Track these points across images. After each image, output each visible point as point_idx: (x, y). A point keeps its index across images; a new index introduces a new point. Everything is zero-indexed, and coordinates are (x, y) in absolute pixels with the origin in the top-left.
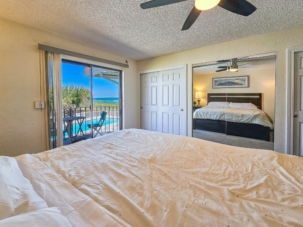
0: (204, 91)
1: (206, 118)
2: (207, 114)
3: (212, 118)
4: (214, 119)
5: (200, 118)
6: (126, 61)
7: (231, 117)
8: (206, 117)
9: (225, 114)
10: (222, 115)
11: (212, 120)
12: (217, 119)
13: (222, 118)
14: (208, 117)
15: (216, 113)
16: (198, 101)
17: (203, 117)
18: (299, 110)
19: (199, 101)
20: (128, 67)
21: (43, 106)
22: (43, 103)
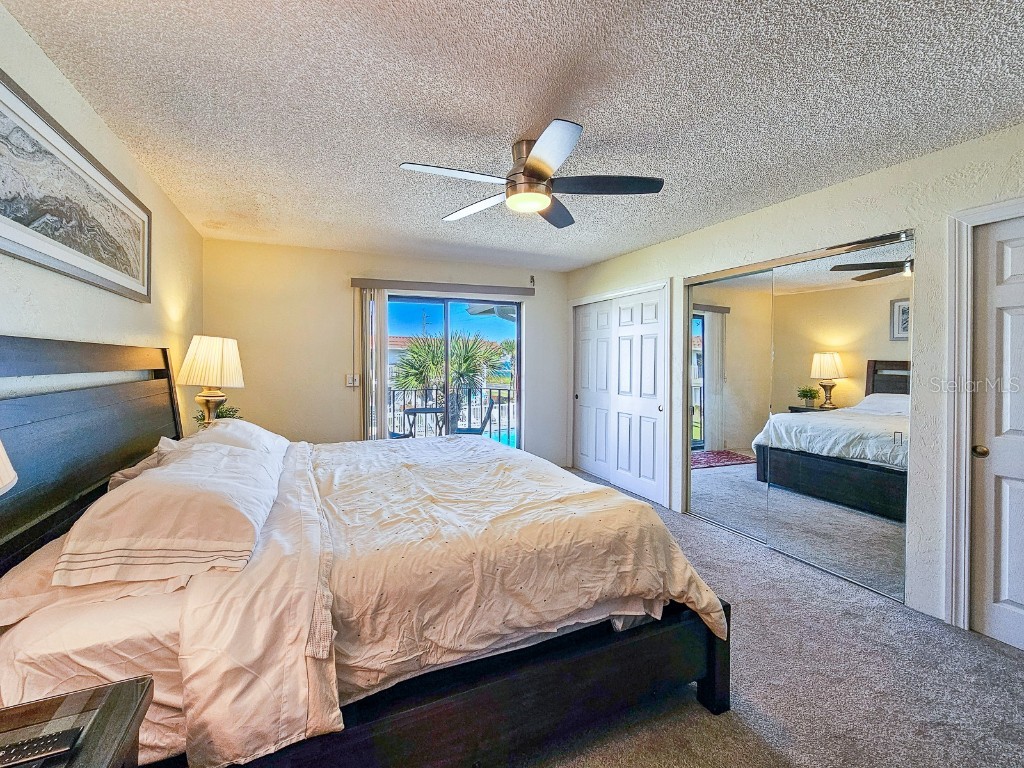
0: (854, 351)
1: (795, 447)
2: (800, 432)
3: (816, 451)
4: (824, 453)
5: (776, 444)
6: (532, 278)
7: (888, 450)
8: (797, 442)
9: (867, 438)
10: (853, 440)
11: (817, 456)
12: (834, 453)
13: (853, 453)
14: (804, 446)
15: (831, 432)
16: (824, 387)
17: (786, 445)
18: (994, 430)
19: (828, 388)
20: (533, 294)
21: (357, 383)
22: (357, 377)
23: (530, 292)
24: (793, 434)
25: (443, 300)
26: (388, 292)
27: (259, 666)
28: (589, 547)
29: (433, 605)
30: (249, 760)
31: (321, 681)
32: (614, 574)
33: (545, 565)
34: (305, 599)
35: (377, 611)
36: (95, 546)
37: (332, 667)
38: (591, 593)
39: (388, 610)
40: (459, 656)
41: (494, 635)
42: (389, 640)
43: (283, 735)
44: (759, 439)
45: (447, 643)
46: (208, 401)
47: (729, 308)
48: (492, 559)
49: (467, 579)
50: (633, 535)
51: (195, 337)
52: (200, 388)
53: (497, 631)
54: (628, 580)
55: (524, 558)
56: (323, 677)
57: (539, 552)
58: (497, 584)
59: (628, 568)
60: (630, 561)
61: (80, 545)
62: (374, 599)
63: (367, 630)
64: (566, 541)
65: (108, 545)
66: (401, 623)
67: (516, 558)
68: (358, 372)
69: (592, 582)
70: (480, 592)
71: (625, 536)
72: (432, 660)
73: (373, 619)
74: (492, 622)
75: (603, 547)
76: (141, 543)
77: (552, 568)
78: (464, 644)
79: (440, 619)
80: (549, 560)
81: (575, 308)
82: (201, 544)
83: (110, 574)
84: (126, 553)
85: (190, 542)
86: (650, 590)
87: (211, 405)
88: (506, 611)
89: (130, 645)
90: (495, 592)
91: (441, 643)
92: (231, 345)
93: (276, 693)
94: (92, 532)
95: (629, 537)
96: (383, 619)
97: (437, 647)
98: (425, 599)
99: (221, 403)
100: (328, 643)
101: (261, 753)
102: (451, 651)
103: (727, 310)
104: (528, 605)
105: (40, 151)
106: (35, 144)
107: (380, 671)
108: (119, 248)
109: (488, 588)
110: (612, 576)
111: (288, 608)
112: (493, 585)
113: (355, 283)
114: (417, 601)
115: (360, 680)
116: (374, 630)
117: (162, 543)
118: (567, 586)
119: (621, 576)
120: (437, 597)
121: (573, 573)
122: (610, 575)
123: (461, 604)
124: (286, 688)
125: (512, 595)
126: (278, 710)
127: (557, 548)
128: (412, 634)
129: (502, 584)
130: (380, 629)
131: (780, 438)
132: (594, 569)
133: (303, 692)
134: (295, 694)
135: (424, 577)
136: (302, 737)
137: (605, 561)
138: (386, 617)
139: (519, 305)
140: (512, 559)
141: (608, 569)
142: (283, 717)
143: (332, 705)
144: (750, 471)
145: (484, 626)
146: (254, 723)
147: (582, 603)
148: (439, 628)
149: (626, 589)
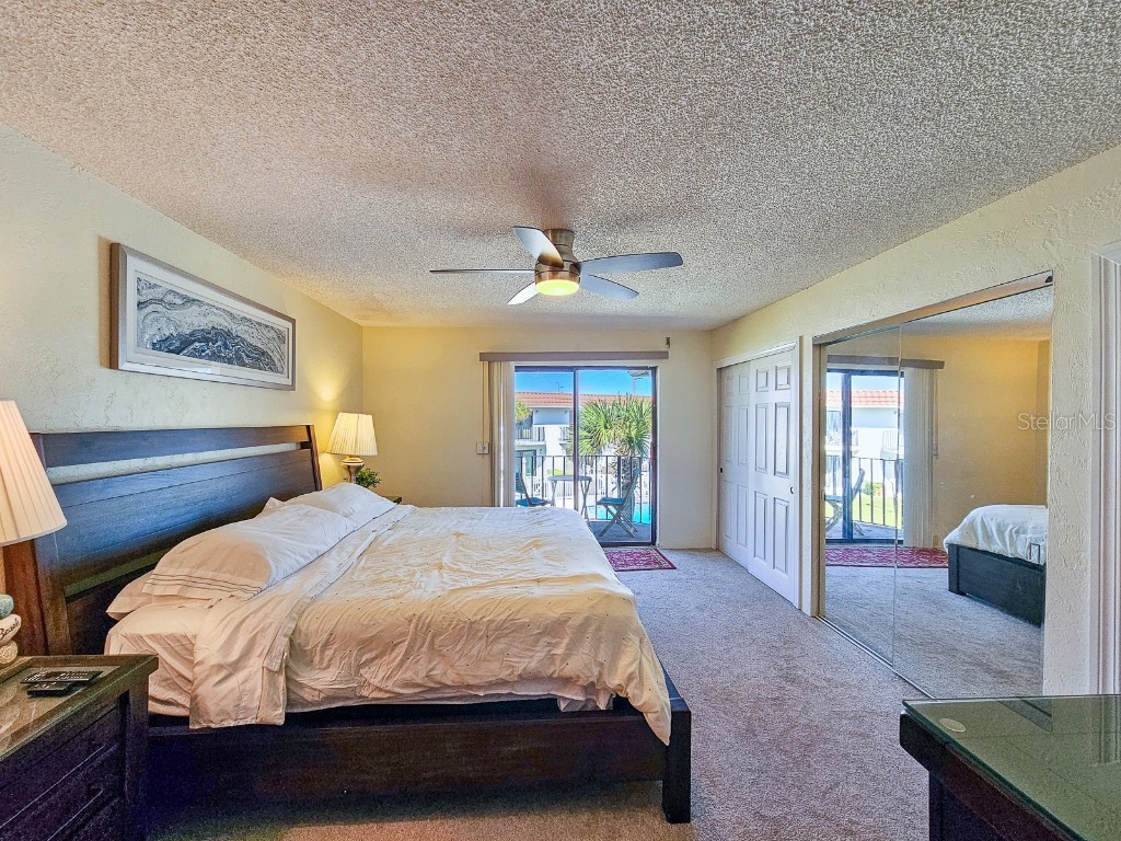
6: (667, 340)
20: (668, 357)
21: (486, 451)
22: (486, 446)
23: (664, 355)
24: (1007, 533)
25: (571, 369)
26: (513, 364)
27: (235, 667)
28: (523, 625)
29: (371, 651)
30: (218, 726)
31: (270, 686)
32: (543, 654)
33: (476, 634)
34: (273, 627)
35: (326, 645)
36: (171, 572)
37: (282, 679)
38: (513, 667)
39: (335, 646)
40: (388, 695)
41: (419, 685)
42: (332, 669)
43: (241, 716)
44: (954, 536)
45: (375, 682)
46: (349, 467)
47: (943, 363)
48: (427, 621)
49: (404, 634)
50: (576, 621)
51: (340, 414)
52: (344, 456)
53: (419, 681)
54: (558, 662)
55: (457, 625)
56: (273, 683)
57: (472, 623)
58: (427, 643)
59: (559, 651)
60: (564, 645)
61: (164, 569)
62: (325, 636)
63: (317, 659)
64: (503, 617)
65: (180, 572)
66: (342, 659)
67: (450, 625)
68: (487, 439)
69: (516, 656)
70: (411, 647)
71: (566, 621)
72: (365, 693)
73: (323, 651)
74: (417, 673)
75: (538, 628)
76: (198, 573)
77: (481, 638)
78: (389, 685)
79: (376, 662)
80: (479, 631)
81: (720, 370)
82: (235, 579)
83: (174, 591)
84: (188, 579)
85: (227, 577)
86: (578, 677)
87: (352, 470)
88: (431, 666)
89: (173, 637)
90: (424, 649)
91: (372, 681)
92: (367, 420)
93: (242, 687)
94: (172, 562)
95: (570, 623)
96: (329, 653)
97: (370, 684)
98: (365, 644)
99: (360, 467)
100: (279, 661)
101: (226, 724)
102: (380, 689)
103: (941, 365)
104: (452, 666)
105: (188, 301)
106: (183, 297)
107: (320, 691)
108: (263, 353)
109: (419, 644)
110: (540, 654)
111: (263, 630)
112: (424, 643)
113: (483, 357)
114: (358, 645)
115: (307, 695)
116: (322, 659)
117: (210, 574)
118: (491, 656)
119: (551, 658)
120: (374, 644)
121: (500, 646)
122: (539, 654)
123: (394, 654)
124: (248, 686)
125: (440, 655)
126: (240, 699)
127: (491, 621)
128: (350, 669)
129: (432, 643)
130: (327, 659)
131: (988, 537)
132: (523, 646)
133: (259, 691)
134: (252, 691)
135: (368, 626)
136: (254, 722)
137: (538, 641)
138: (332, 651)
139: (654, 369)
140: (446, 624)
141: (538, 649)
142: (243, 704)
143: (276, 706)
144: (940, 577)
145: (408, 675)
146: (222, 704)
147: (504, 674)
148: (372, 669)
149: (555, 669)
